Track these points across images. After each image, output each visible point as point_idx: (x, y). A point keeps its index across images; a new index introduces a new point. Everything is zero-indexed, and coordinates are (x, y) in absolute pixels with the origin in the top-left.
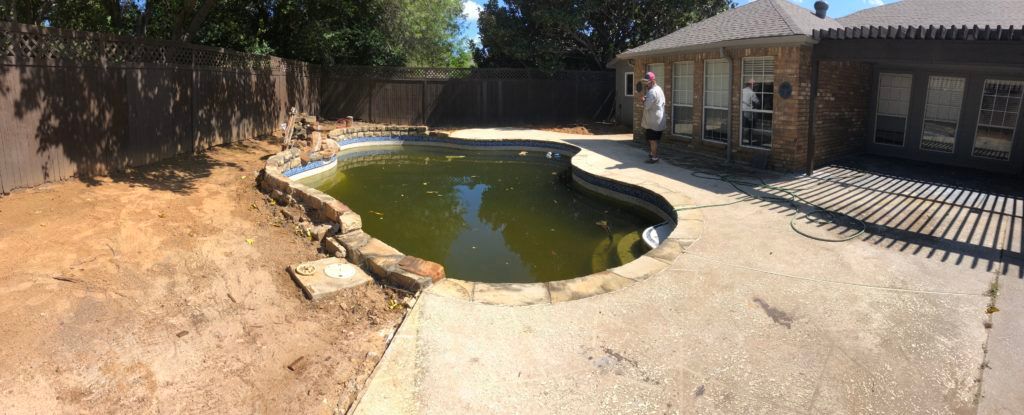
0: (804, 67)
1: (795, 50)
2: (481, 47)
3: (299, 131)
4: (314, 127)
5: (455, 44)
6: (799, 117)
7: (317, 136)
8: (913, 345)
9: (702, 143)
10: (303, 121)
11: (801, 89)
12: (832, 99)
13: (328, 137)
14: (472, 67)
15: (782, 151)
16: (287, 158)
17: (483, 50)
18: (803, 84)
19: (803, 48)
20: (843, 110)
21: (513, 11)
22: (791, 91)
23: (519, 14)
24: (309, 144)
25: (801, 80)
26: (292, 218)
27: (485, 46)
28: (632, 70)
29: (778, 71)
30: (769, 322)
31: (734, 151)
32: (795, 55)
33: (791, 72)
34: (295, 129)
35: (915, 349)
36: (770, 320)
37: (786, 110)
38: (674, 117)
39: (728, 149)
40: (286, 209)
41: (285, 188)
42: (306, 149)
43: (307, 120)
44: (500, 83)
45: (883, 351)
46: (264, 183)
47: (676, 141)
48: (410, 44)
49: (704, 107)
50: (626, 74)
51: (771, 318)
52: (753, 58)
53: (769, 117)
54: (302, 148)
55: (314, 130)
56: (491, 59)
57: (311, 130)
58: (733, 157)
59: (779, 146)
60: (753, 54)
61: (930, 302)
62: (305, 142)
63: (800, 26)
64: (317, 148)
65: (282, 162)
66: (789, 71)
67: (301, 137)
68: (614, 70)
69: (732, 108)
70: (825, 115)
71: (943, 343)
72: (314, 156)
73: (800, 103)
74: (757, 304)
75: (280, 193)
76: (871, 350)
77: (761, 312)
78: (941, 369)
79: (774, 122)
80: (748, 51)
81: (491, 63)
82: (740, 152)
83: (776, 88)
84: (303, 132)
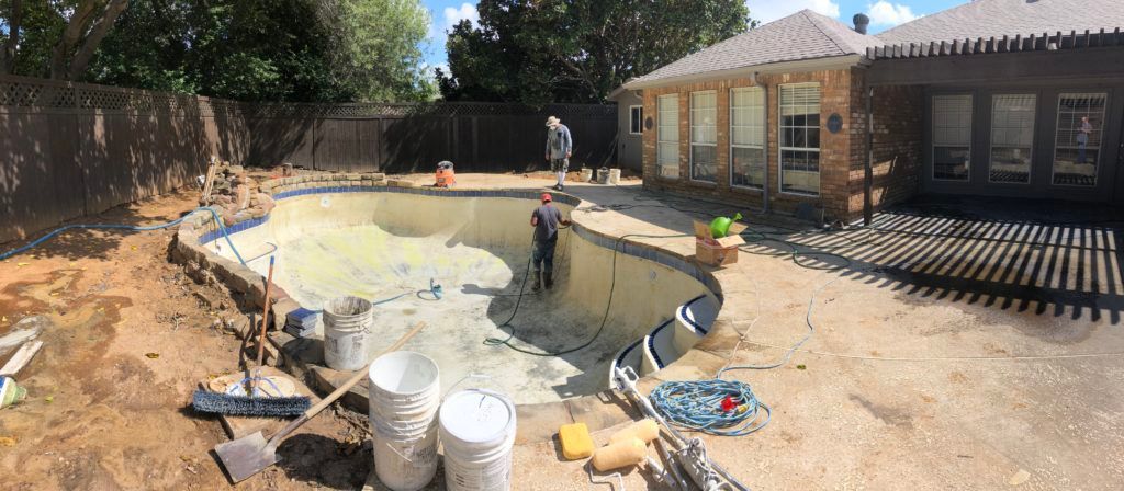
0: (855, 94)
1: (844, 73)
2: (450, 76)
3: (222, 184)
4: (241, 179)
5: (417, 74)
6: (851, 155)
7: (244, 191)
8: (1070, 427)
9: (731, 190)
10: (226, 173)
11: (853, 121)
12: (886, 131)
13: (260, 191)
14: (438, 100)
15: (832, 197)
16: (206, 218)
17: (452, 80)
18: (855, 115)
19: (854, 71)
20: (897, 144)
21: (488, 34)
22: (841, 124)
23: (496, 37)
24: (233, 200)
25: (853, 109)
26: (209, 304)
27: (454, 76)
28: (640, 102)
29: (825, 100)
30: (879, 426)
31: (772, 199)
32: (846, 80)
33: (841, 100)
34: (215, 183)
35: (1075, 431)
36: (880, 423)
37: (836, 147)
38: (693, 158)
39: (765, 198)
40: (201, 290)
41: (203, 262)
42: (231, 206)
43: (231, 170)
44: (475, 120)
45: (1037, 439)
46: (177, 254)
47: (696, 187)
48: (361, 75)
49: (732, 146)
50: (631, 107)
51: (880, 420)
52: (792, 85)
53: (816, 155)
54: (225, 205)
55: (240, 183)
56: (464, 89)
57: (235, 184)
58: (771, 206)
59: (829, 192)
60: (793, 80)
61: (1068, 368)
62: (228, 198)
63: (850, 44)
64: (244, 205)
65: (200, 224)
66: (839, 99)
67: (224, 192)
68: (616, 103)
69: (768, 147)
70: (879, 152)
71: (1105, 420)
72: (242, 215)
73: (852, 138)
74: (857, 402)
75: (196, 266)
76: (1022, 439)
77: (863, 413)
78: (1114, 453)
79: (822, 162)
80: (786, 77)
81: (465, 95)
82: (780, 200)
83: (823, 121)
84: (227, 185)
